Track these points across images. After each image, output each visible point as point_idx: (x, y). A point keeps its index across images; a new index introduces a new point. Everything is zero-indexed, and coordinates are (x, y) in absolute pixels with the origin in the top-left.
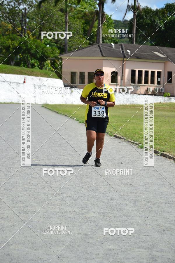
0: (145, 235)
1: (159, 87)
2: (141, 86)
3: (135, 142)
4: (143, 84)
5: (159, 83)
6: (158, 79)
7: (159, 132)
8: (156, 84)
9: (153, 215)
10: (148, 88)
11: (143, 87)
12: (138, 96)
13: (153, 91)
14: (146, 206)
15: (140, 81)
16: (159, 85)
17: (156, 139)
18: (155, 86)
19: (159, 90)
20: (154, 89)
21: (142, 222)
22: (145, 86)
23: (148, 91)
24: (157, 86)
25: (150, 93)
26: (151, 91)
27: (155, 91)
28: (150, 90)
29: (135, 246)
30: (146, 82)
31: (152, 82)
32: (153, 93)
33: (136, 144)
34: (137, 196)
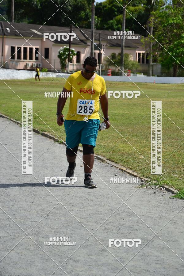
0: (31, 221)
1: (37, 63)
2: (20, 61)
3: (17, 121)
4: (22, 60)
5: (37, 59)
6: (36, 55)
7: (39, 110)
8: (34, 60)
9: (37, 199)
10: (26, 64)
11: (22, 62)
12: (18, 71)
13: (32, 66)
14: (31, 190)
15: (19, 57)
16: (37, 61)
17: (37, 118)
18: (34, 62)
19: (37, 65)
20: (33, 64)
21: (28, 207)
22: (24, 61)
23: (27, 66)
24: (35, 62)
25: (29, 68)
26: (30, 66)
27: (33, 66)
28: (28, 65)
29: (22, 233)
30: (25, 58)
31: (31, 58)
32: (31, 69)
33: (18, 123)
34: (21, 179)
